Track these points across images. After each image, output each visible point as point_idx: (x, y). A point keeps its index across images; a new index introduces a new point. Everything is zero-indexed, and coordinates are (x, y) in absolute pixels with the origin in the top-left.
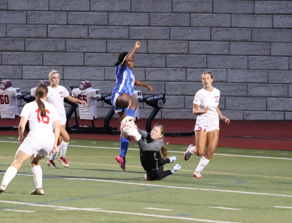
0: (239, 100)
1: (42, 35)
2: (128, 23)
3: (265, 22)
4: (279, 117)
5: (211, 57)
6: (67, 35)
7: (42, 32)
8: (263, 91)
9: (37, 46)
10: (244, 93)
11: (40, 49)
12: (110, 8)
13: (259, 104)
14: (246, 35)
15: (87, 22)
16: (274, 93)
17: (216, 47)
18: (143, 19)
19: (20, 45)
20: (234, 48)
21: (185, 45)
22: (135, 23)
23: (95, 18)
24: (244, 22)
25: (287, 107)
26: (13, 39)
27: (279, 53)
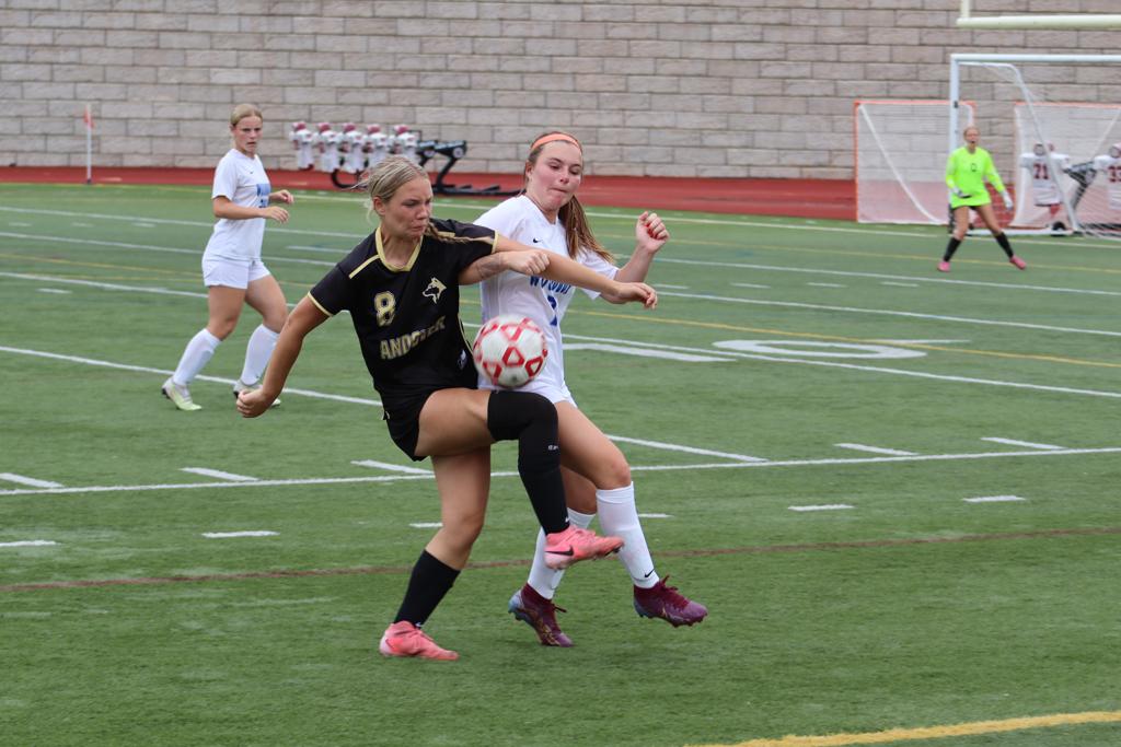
6: (473, 67)
26: (403, 73)
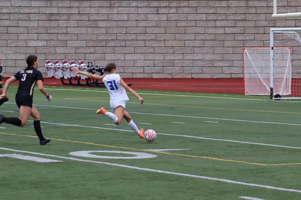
0: (210, 68)
1: (114, 39)
2: (155, 33)
3: (221, 31)
4: (228, 76)
5: (195, 48)
6: (126, 39)
7: (114, 37)
8: (220, 64)
9: (112, 44)
10: (212, 65)
11: (113, 46)
12: (146, 26)
13: (219, 70)
14: (212, 37)
15: (136, 32)
16: (226, 65)
17: (197, 43)
18: (162, 30)
19: (103, 44)
20: (207, 43)
21: (183, 42)
22: (159, 32)
23: (139, 30)
24: (211, 31)
25: (232, 72)
26: (100, 41)
27: (228, 45)
